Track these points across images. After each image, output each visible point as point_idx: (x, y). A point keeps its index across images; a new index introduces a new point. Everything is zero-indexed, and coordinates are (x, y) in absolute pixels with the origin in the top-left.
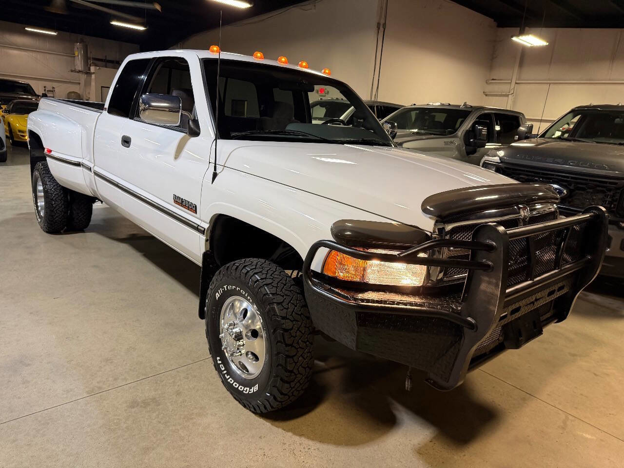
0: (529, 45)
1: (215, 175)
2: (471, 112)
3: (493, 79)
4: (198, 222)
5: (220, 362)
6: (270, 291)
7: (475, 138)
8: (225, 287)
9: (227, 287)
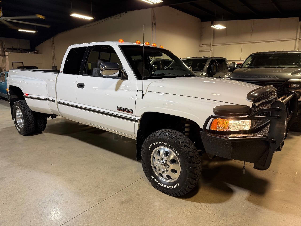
0: (218, 29)
1: (143, 96)
2: (207, 59)
3: (202, 45)
4: (134, 117)
5: (154, 178)
6: (181, 141)
7: (211, 70)
8: (154, 143)
9: (155, 143)
